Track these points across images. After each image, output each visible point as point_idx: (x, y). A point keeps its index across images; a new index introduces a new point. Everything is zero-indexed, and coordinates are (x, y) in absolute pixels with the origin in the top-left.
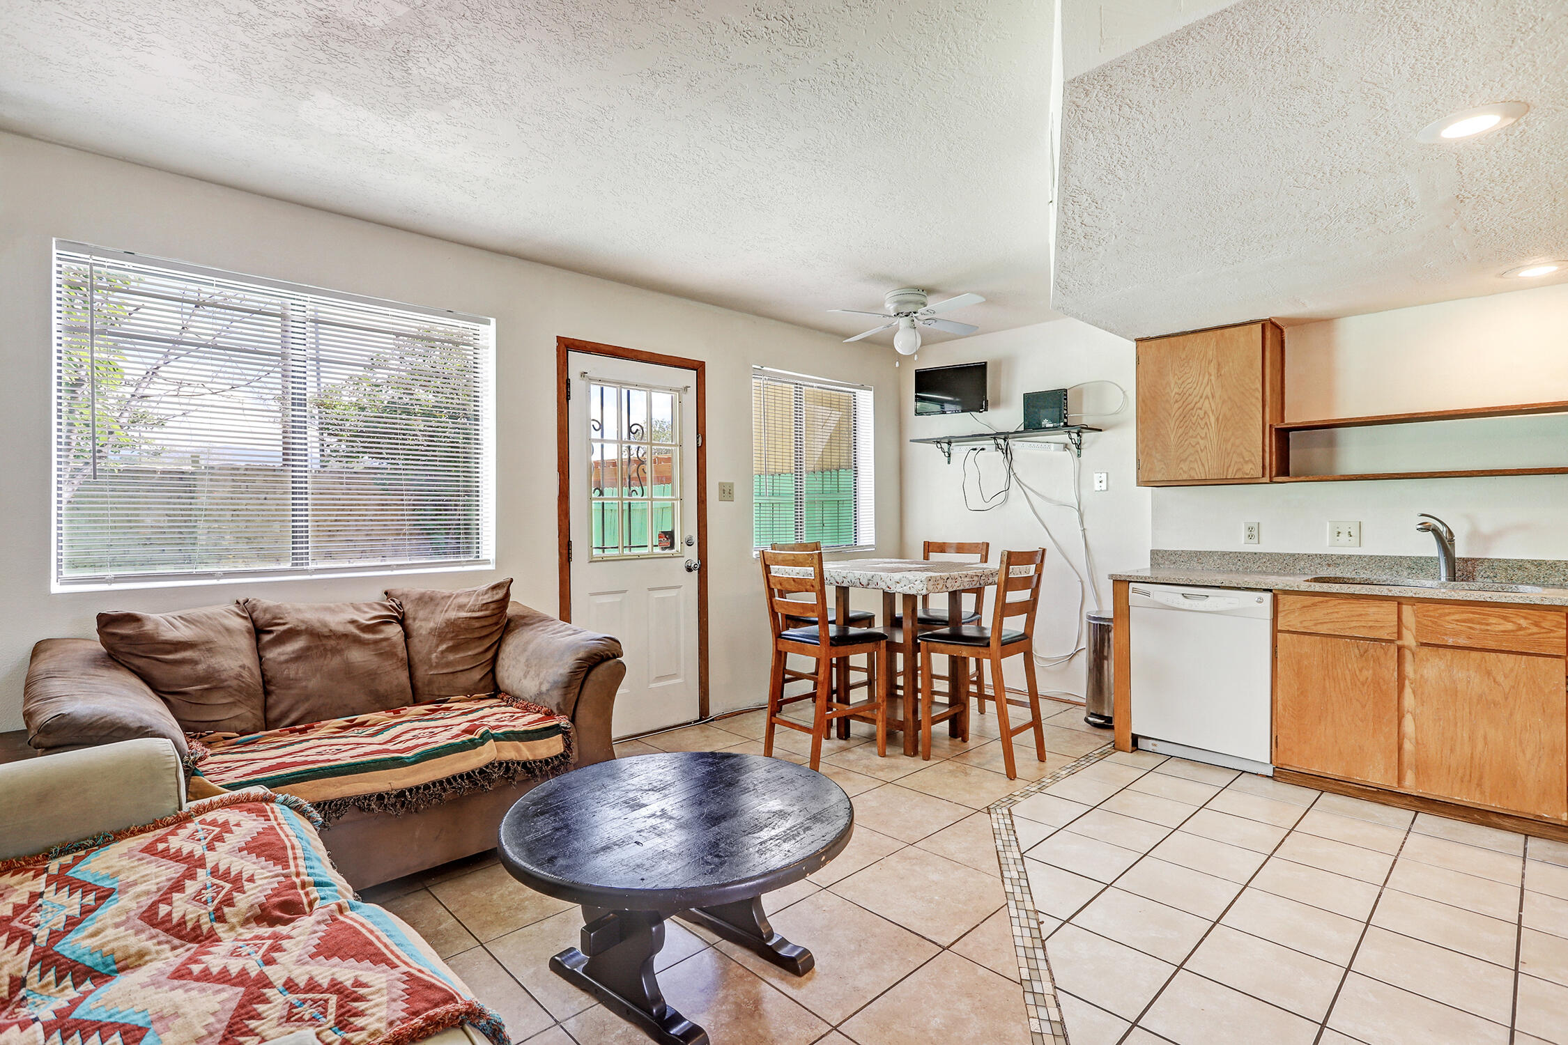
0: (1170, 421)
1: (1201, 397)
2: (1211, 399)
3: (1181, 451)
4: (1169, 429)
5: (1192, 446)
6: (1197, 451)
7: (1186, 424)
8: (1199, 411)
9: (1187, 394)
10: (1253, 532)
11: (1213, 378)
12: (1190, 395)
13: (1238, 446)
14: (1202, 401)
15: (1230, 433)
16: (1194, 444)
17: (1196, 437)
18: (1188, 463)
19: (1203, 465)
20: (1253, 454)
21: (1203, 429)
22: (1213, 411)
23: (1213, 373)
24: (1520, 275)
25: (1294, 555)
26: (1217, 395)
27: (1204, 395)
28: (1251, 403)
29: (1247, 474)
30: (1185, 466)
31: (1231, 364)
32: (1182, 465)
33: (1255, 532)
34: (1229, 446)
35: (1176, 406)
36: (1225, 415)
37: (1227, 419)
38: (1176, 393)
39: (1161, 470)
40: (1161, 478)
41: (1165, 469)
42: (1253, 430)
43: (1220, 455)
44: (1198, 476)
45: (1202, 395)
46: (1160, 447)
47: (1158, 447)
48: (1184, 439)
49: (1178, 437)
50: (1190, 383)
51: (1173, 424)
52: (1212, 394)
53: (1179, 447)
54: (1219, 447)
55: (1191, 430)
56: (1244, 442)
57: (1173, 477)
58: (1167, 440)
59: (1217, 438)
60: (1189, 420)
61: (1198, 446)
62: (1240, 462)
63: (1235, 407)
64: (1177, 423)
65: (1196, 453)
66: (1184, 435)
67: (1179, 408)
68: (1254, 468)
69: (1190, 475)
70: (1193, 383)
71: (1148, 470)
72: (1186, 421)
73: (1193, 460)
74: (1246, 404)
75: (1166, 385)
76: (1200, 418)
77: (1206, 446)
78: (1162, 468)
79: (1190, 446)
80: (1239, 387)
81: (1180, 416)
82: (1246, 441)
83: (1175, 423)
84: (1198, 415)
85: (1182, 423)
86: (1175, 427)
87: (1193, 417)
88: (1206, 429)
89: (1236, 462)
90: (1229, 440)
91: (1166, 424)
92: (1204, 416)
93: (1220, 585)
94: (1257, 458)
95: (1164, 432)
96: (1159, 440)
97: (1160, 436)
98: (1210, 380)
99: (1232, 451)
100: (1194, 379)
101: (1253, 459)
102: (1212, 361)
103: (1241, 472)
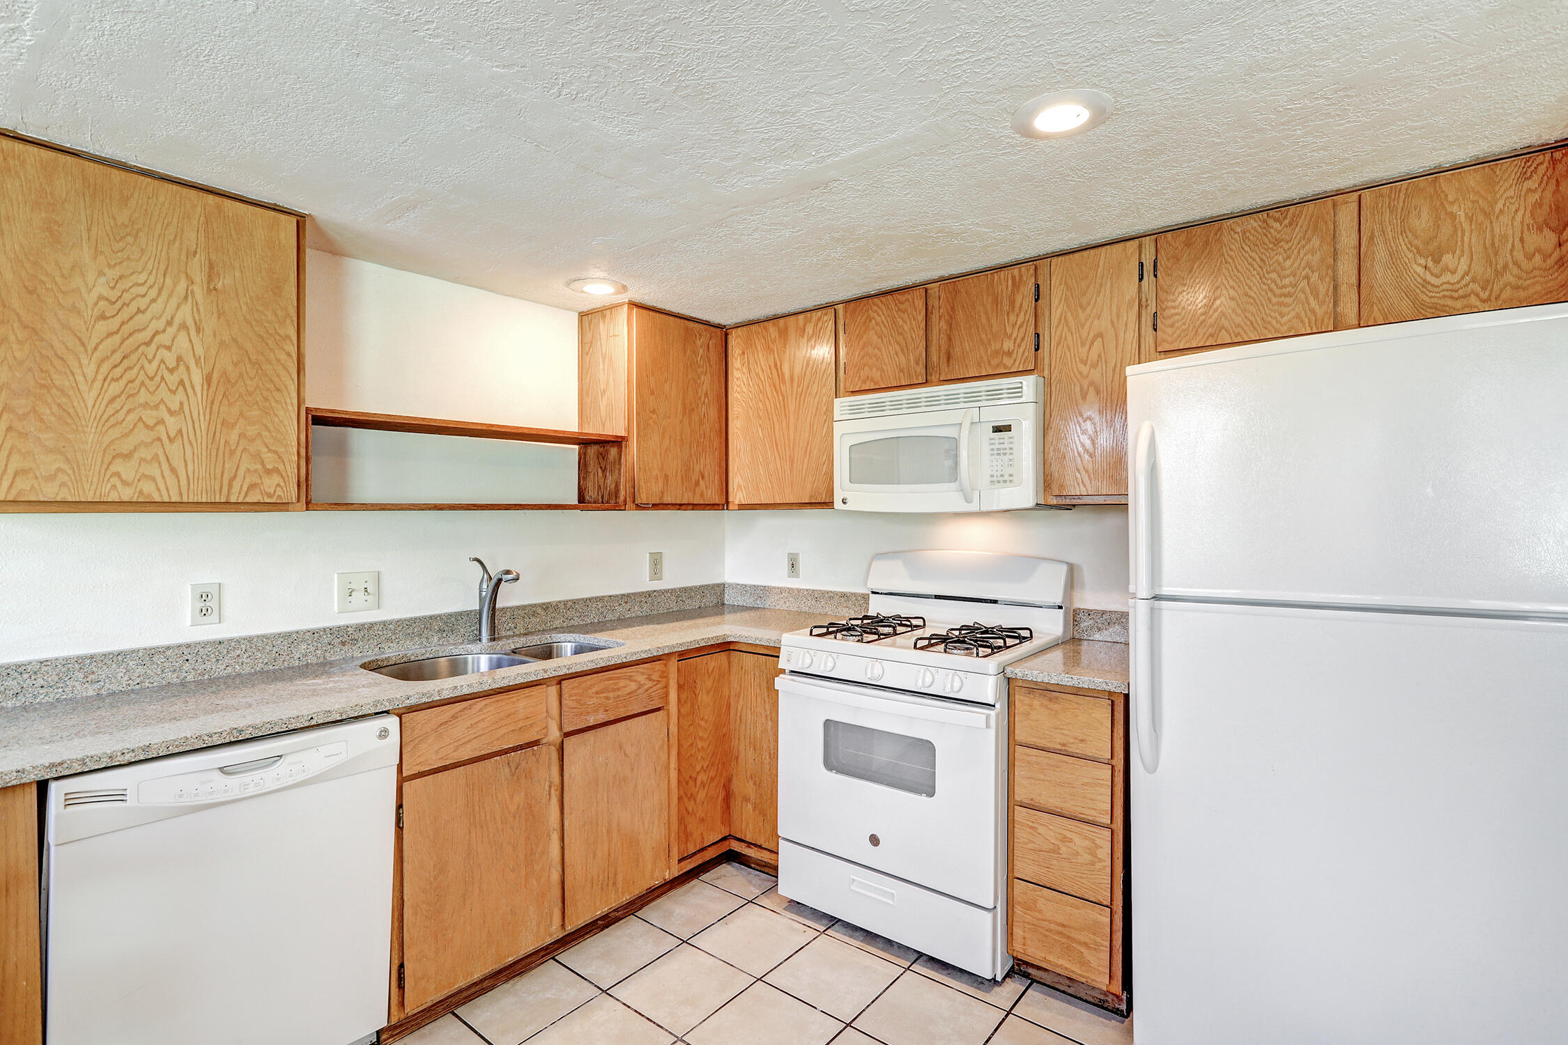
0: (85, 362)
1: (169, 323)
2: (193, 332)
3: (115, 433)
4: (80, 378)
5: (147, 426)
6: (159, 439)
7: (128, 376)
8: (163, 352)
9: (133, 308)
10: (207, 603)
11: (197, 289)
12: (139, 311)
13: (252, 441)
14: (171, 331)
15: (235, 410)
16: (151, 422)
17: (156, 407)
18: (134, 462)
19: (173, 470)
20: (280, 457)
21: (174, 392)
22: (197, 361)
23: (197, 279)
26: (207, 330)
27: (177, 322)
28: (278, 360)
29: (270, 496)
30: (126, 470)
31: (237, 274)
32: (118, 466)
33: (213, 603)
34: (234, 436)
35: (102, 327)
36: (224, 373)
37: (229, 381)
38: (101, 298)
39: (55, 475)
40: (57, 494)
41: (69, 475)
42: (281, 413)
43: (214, 454)
44: (161, 495)
45: (172, 318)
46: (53, 418)
47: (45, 417)
48: (126, 409)
49: (104, 403)
50: (142, 284)
51: (93, 367)
52: (195, 322)
53: (109, 424)
54: (210, 436)
55: (143, 389)
56: (265, 433)
57: (92, 492)
58: (76, 404)
59: (207, 417)
60: (138, 366)
61: (161, 428)
62: (256, 471)
63: (247, 359)
64: (105, 368)
65: (156, 443)
66: (123, 397)
67: (110, 335)
68: (282, 484)
69: (141, 492)
70: (148, 284)
71: (11, 472)
72: (130, 368)
73: (149, 457)
74: (269, 362)
75: (73, 268)
76: (167, 368)
77: (180, 431)
78: (59, 470)
79: (141, 425)
80: (254, 323)
81: (113, 352)
82: (269, 431)
83: (99, 366)
84: (162, 361)
85: (118, 369)
86: (100, 377)
87: (150, 362)
88: (180, 395)
89: (248, 470)
90: (233, 426)
91: (73, 363)
92: (178, 365)
93: (307, 724)
94: (288, 467)
95: (68, 384)
96: (49, 400)
97: (54, 391)
98: (192, 292)
99: (240, 448)
100: (152, 278)
101: (281, 467)
102: (196, 252)
103: (258, 491)
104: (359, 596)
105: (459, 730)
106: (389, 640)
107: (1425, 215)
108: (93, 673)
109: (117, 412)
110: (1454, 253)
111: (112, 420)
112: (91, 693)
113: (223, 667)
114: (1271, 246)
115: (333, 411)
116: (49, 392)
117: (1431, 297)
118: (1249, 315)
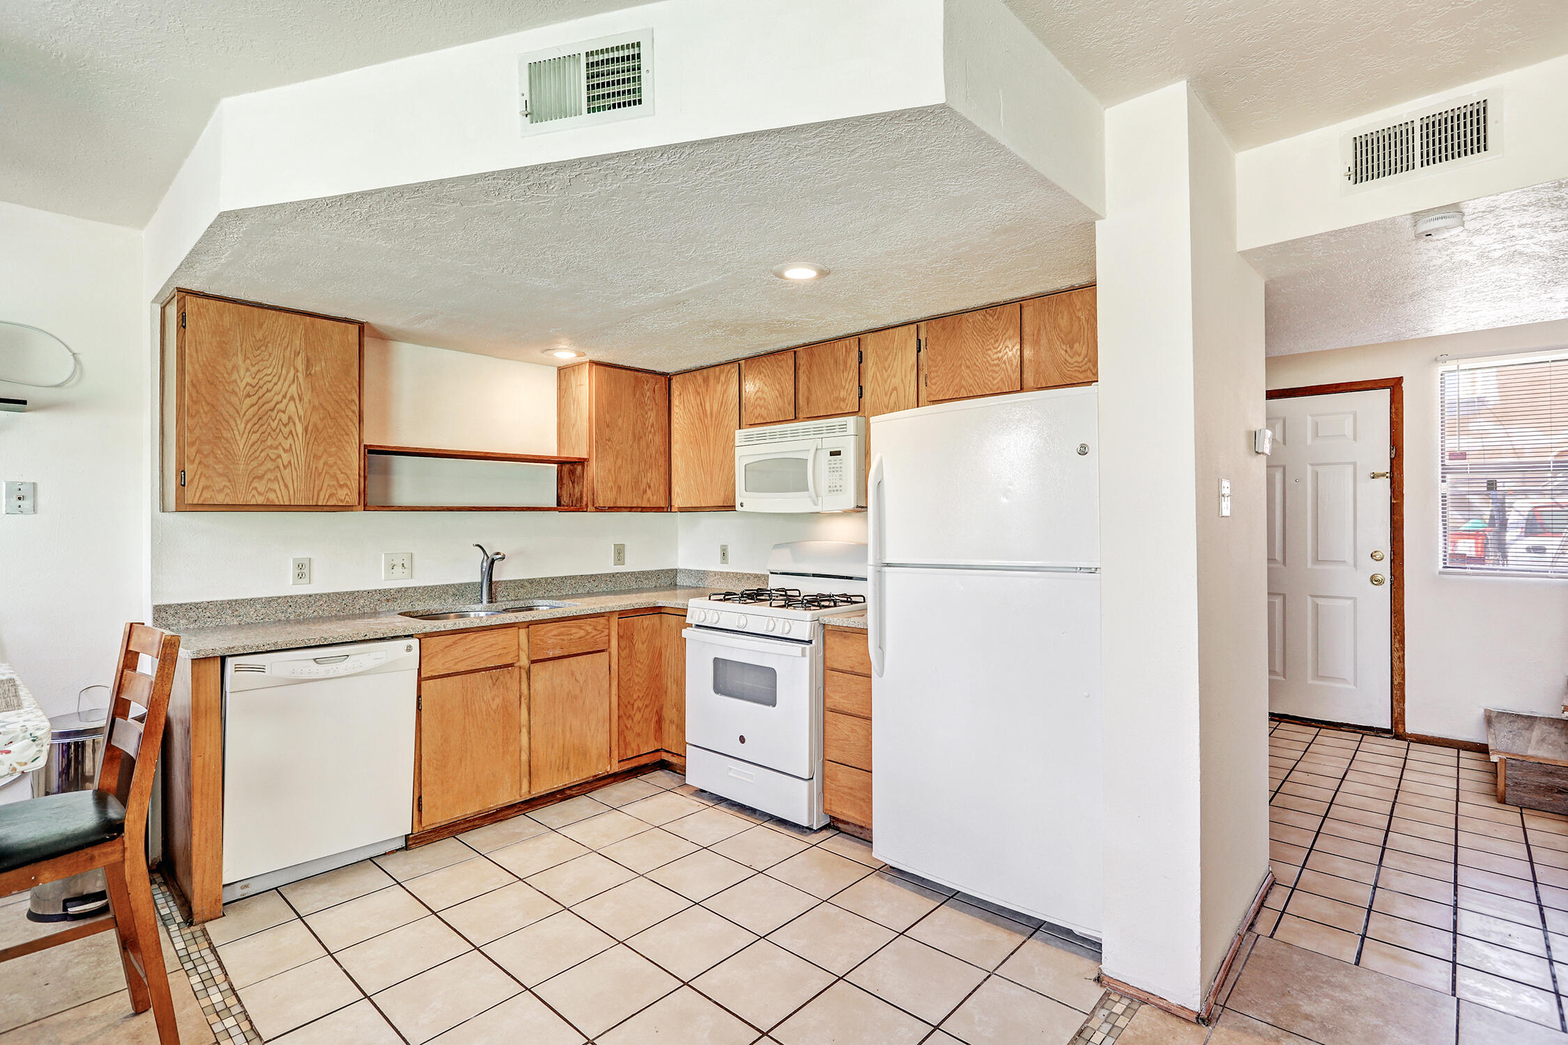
0: (239, 422)
1: (284, 397)
2: (297, 401)
3: (255, 464)
4: (236, 432)
5: (272, 460)
6: (278, 467)
7: (262, 430)
8: (280, 414)
9: (264, 389)
10: (302, 570)
11: (300, 375)
12: (268, 391)
13: (331, 467)
14: (285, 401)
15: (321, 448)
16: (273, 457)
17: (276, 448)
18: (264, 481)
19: (286, 486)
20: (348, 477)
21: (286, 439)
22: (300, 418)
23: (300, 369)
24: (555, 355)
26: (306, 400)
27: (288, 396)
28: (347, 416)
29: (342, 501)
30: (260, 486)
31: (323, 364)
32: (256, 483)
33: (306, 571)
34: (321, 465)
35: (248, 401)
36: (315, 425)
37: (318, 430)
38: (247, 384)
39: (223, 489)
40: (224, 500)
41: (229, 488)
42: (349, 449)
43: (309, 475)
44: (279, 500)
45: (286, 394)
46: (222, 456)
47: (218, 456)
48: (260, 449)
49: (249, 446)
50: (270, 375)
51: (243, 425)
52: (299, 395)
53: (251, 459)
54: (307, 464)
55: (270, 437)
56: (339, 462)
57: (242, 499)
58: (234, 447)
59: (305, 453)
60: (267, 424)
61: (279, 460)
62: (333, 485)
63: (329, 418)
64: (249, 426)
65: (277, 469)
66: (259, 442)
67: (252, 406)
68: (349, 494)
69: (268, 499)
70: (273, 374)
71: (200, 487)
72: (262, 425)
73: (273, 478)
74: (341, 417)
75: (233, 368)
76: (283, 424)
77: (290, 462)
78: (225, 486)
79: (268, 458)
80: (333, 393)
81: (254, 416)
82: (342, 461)
83: (246, 425)
84: (280, 420)
85: (256, 426)
86: (247, 431)
87: (274, 421)
88: (290, 440)
89: (329, 485)
90: (320, 457)
91: (233, 423)
92: (289, 422)
93: (363, 638)
94: (353, 483)
95: (230, 436)
96: (221, 445)
97: (223, 440)
98: (297, 377)
99: (324, 471)
100: (275, 370)
101: (349, 483)
102: (299, 352)
103: (335, 498)
104: (398, 569)
105: (457, 652)
106: (418, 599)
107: (1065, 317)
108: (237, 610)
109: (256, 451)
110: (1080, 343)
111: (253, 457)
112: (235, 623)
113: (312, 611)
114: (988, 332)
115: (381, 447)
116: (220, 441)
117: (1069, 371)
118: (976, 378)
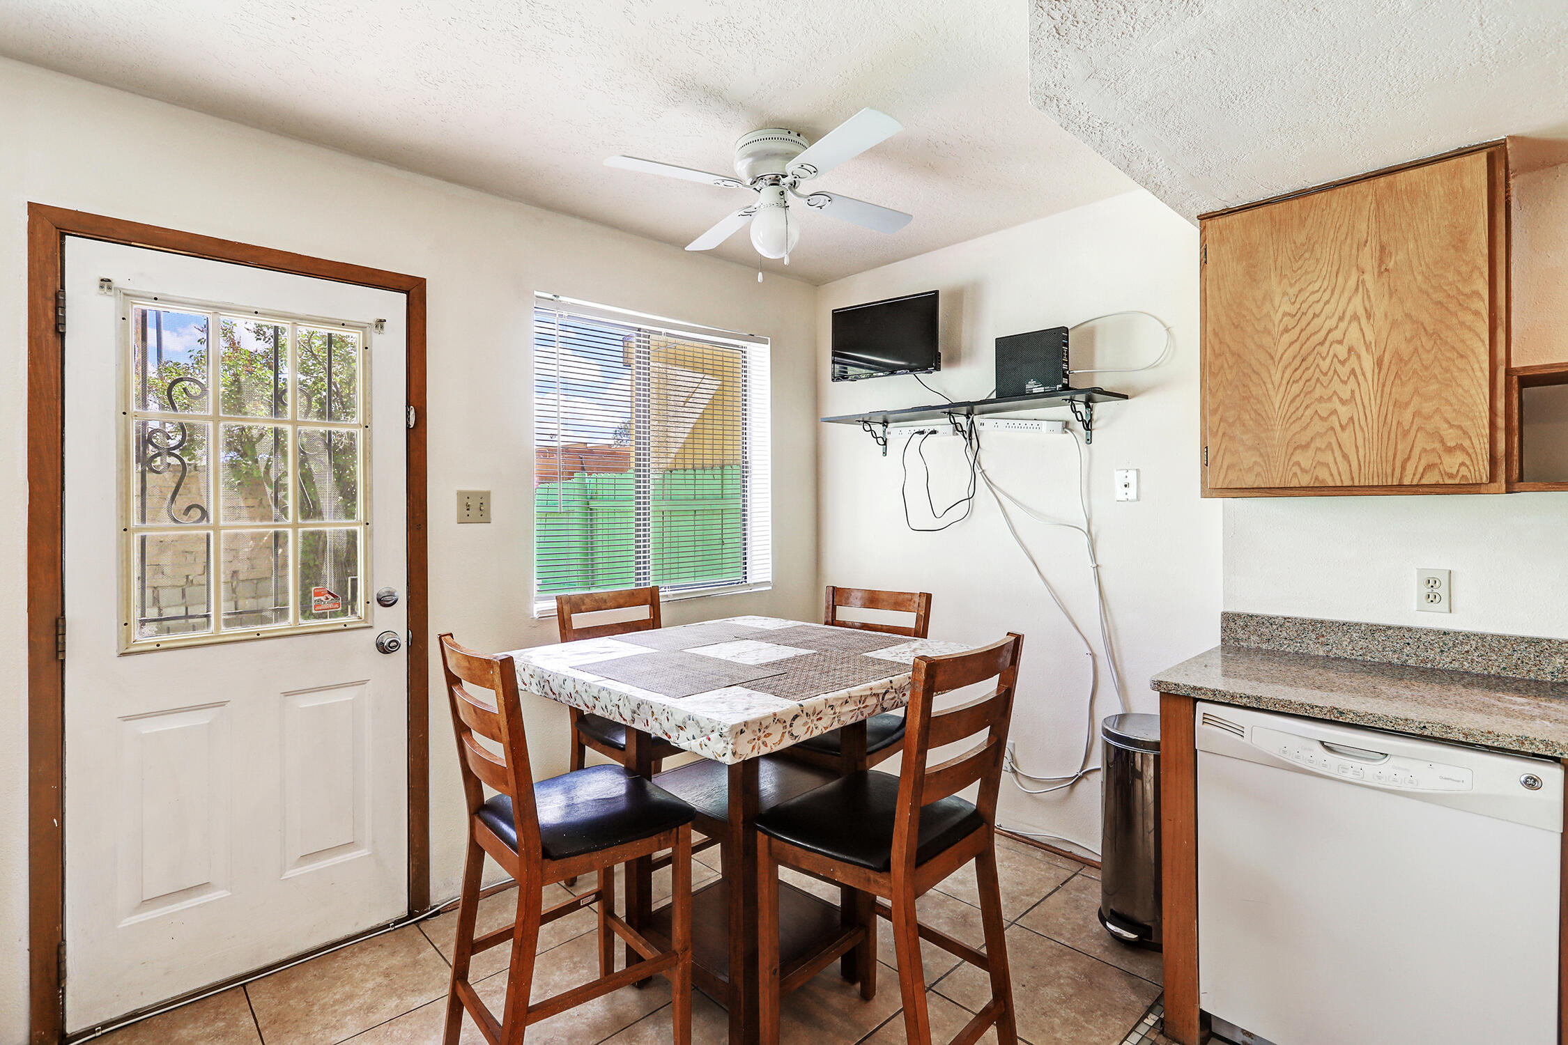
0: (1273, 372)
1: (1341, 319)
2: (1364, 321)
3: (1297, 427)
4: (1270, 386)
5: (1322, 418)
6: (1332, 429)
7: (1306, 376)
8: (1336, 346)
9: (1310, 315)
10: (1436, 589)
11: (1368, 277)
12: (1315, 316)
13: (1429, 418)
14: (1343, 325)
15: (1409, 388)
16: (1324, 414)
17: (1330, 399)
18: (1311, 452)
19: (1345, 456)
20: (1465, 433)
21: (1345, 383)
22: (1368, 347)
23: (1368, 268)
25: (1538, 641)
26: (1379, 314)
27: (1348, 315)
28: (1462, 324)
29: (1451, 476)
30: (1304, 459)
31: (1411, 245)
32: (1298, 457)
33: (1442, 590)
34: (1407, 416)
35: (1287, 338)
36: (1397, 353)
37: (1401, 360)
38: (1285, 314)
39: (1253, 467)
40: (1255, 482)
41: (1262, 467)
42: (1466, 382)
43: (1385, 437)
44: (1334, 480)
45: (1344, 313)
46: (1251, 422)
47: (1246, 422)
48: (1304, 405)
49: (1289, 400)
50: (1318, 291)
51: (1279, 375)
52: (1366, 310)
53: (1291, 421)
54: (1382, 418)
55: (1318, 385)
56: (1446, 408)
57: (1278, 480)
58: (1267, 408)
59: (1379, 402)
60: (1314, 365)
61: (1334, 418)
62: (1434, 450)
63: (1423, 333)
64: (1289, 372)
65: (1331, 432)
66: (1302, 395)
67: (1292, 344)
68: (1468, 462)
69: (1317, 478)
70: (1322, 289)
71: (1225, 467)
72: (1307, 369)
73: (1323, 447)
74: (1449, 328)
75: (1264, 298)
76: (1340, 361)
77: (1352, 419)
78: (1255, 463)
79: (1316, 417)
80: (1431, 291)
81: (1294, 358)
82: (1451, 405)
83: (1284, 372)
84: (1335, 356)
85: (1298, 372)
86: (1284, 382)
87: (1324, 359)
88: (1352, 383)
89: (1425, 450)
90: (1407, 404)
91: (1265, 375)
92: (1349, 356)
93: (1418, 732)
94: (1475, 441)
95: (1261, 392)
96: (1249, 408)
97: (1252, 400)
98: (1363, 281)
99: (1415, 427)
100: (1326, 283)
101: (1466, 443)
102: (1366, 242)
103: (1437, 471)
108: (1323, 636)
109: (1297, 409)
111: (1294, 417)
112: (1321, 653)
113: (1448, 660)
115: (1552, 366)
116: (1249, 402)
